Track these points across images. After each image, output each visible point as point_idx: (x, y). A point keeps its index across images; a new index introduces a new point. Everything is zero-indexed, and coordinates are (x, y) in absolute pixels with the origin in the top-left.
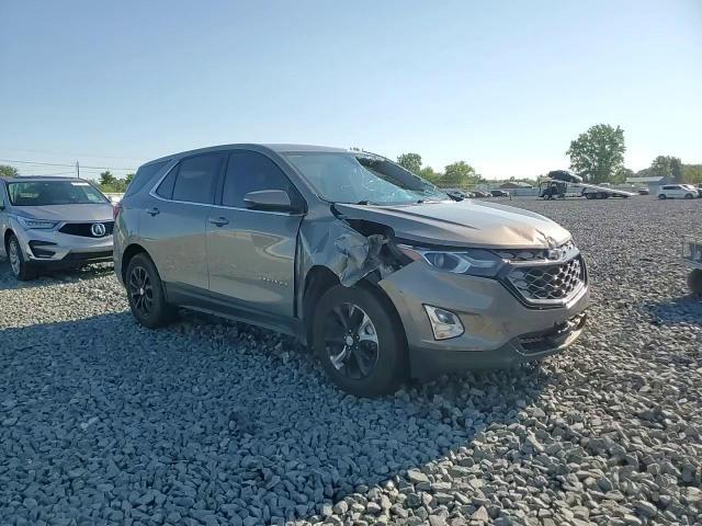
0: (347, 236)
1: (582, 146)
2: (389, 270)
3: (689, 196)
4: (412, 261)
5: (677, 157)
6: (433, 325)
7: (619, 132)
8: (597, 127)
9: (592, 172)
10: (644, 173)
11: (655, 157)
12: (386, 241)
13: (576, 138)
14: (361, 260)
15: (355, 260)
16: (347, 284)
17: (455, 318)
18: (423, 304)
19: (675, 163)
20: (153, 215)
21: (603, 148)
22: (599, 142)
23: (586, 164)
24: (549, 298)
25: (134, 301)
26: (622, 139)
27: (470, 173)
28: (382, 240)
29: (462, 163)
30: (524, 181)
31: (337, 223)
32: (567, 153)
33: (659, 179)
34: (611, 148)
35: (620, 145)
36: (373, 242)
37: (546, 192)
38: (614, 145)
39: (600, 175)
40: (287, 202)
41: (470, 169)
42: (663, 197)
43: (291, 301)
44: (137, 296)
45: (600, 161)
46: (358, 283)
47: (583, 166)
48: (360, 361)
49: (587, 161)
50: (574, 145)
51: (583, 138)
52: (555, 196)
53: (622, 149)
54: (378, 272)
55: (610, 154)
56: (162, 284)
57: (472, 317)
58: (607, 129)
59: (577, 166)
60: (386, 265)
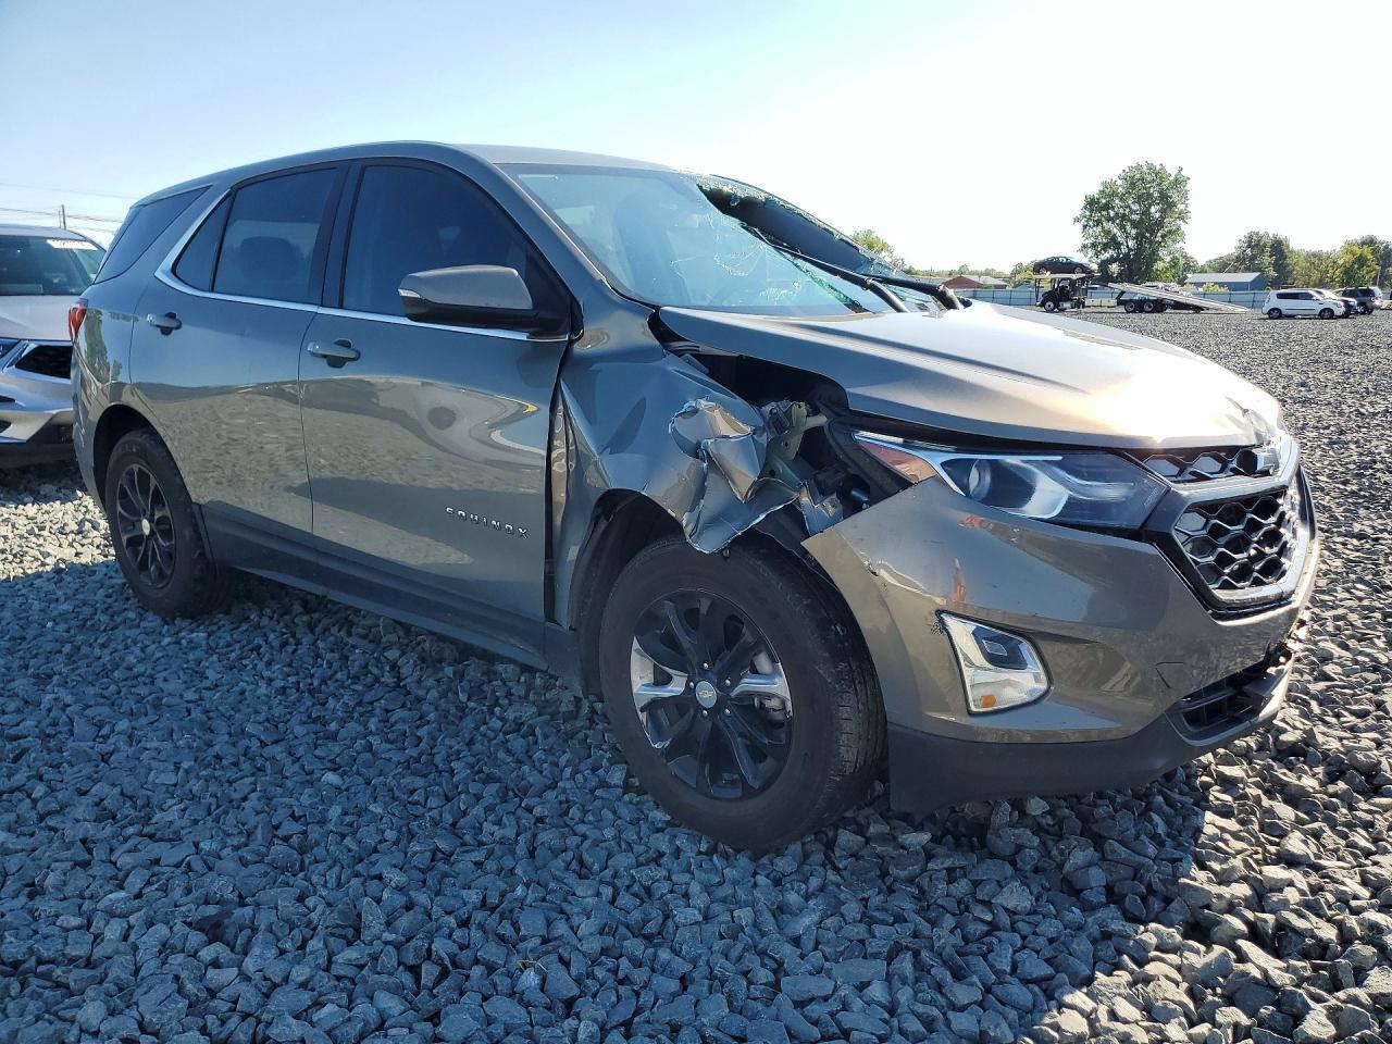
0: (703, 404)
1: (1107, 207)
2: (829, 507)
3: (1327, 314)
4: (904, 483)
5: (1282, 235)
6: (967, 672)
7: (1179, 182)
8: (1139, 167)
9: (1124, 260)
10: (1222, 266)
11: (1242, 234)
12: (821, 420)
13: (1094, 190)
14: (745, 476)
15: (726, 476)
16: (706, 545)
17: (1026, 649)
18: (939, 612)
19: (1278, 248)
20: (166, 331)
21: (1146, 213)
22: (1139, 199)
23: (1113, 243)
24: (1258, 583)
25: (128, 553)
26: (1185, 196)
27: (883, 254)
28: (805, 418)
29: (869, 232)
30: (988, 273)
31: (672, 365)
32: (1077, 220)
33: (1249, 277)
34: (1162, 211)
35: (1181, 207)
36: (778, 425)
37: (1049, 297)
38: (1168, 205)
39: (1137, 267)
40: (522, 301)
41: (884, 247)
42: (1276, 314)
43: (538, 578)
44: (137, 541)
45: (1139, 238)
46: (737, 543)
47: (1105, 247)
48: (738, 747)
49: (1114, 238)
50: (1092, 204)
51: (1109, 192)
52: (1067, 305)
53: (1183, 216)
54: (793, 512)
55: (1160, 224)
56: (194, 513)
57: (1072, 649)
58: (1158, 174)
59: (1094, 245)
60: (821, 491)
